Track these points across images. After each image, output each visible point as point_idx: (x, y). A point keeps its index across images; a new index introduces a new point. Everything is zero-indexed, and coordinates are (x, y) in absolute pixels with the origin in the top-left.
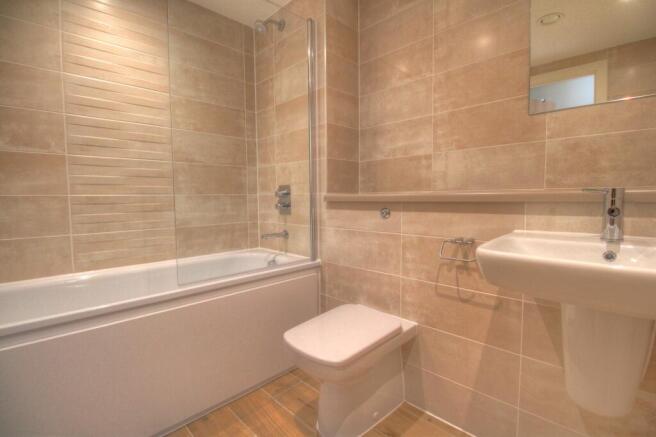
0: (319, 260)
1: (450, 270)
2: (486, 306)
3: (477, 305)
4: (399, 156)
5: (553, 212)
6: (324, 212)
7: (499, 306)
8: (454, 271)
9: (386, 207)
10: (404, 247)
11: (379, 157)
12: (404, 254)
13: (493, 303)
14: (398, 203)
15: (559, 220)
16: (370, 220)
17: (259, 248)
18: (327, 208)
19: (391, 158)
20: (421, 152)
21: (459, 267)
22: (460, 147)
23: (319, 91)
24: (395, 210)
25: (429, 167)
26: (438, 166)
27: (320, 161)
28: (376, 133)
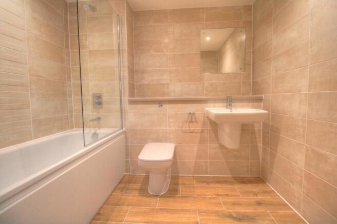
0: (124, 129)
1: (187, 123)
2: (198, 133)
3: (196, 133)
4: (155, 83)
5: (215, 103)
6: (126, 106)
7: (202, 132)
8: (188, 123)
9: (161, 103)
10: (169, 117)
11: (145, 82)
12: (169, 120)
13: (200, 131)
14: (166, 101)
15: (217, 104)
16: (153, 108)
17: (74, 129)
18: (129, 104)
19: (152, 83)
20: (165, 82)
21: (189, 122)
22: (180, 81)
23: (122, 50)
24: (164, 104)
25: (168, 88)
26: (172, 87)
27: (124, 82)
28: (143, 72)
